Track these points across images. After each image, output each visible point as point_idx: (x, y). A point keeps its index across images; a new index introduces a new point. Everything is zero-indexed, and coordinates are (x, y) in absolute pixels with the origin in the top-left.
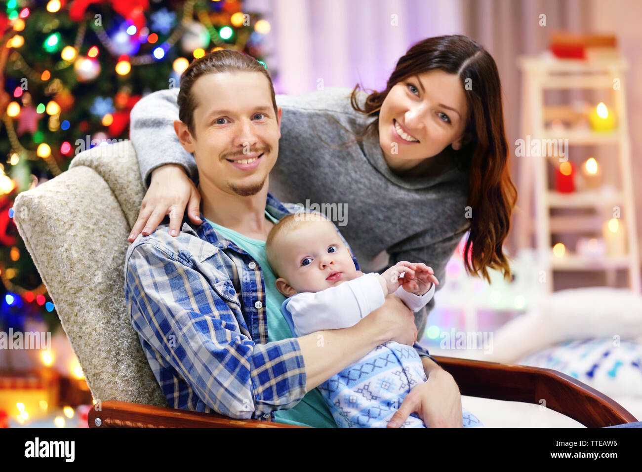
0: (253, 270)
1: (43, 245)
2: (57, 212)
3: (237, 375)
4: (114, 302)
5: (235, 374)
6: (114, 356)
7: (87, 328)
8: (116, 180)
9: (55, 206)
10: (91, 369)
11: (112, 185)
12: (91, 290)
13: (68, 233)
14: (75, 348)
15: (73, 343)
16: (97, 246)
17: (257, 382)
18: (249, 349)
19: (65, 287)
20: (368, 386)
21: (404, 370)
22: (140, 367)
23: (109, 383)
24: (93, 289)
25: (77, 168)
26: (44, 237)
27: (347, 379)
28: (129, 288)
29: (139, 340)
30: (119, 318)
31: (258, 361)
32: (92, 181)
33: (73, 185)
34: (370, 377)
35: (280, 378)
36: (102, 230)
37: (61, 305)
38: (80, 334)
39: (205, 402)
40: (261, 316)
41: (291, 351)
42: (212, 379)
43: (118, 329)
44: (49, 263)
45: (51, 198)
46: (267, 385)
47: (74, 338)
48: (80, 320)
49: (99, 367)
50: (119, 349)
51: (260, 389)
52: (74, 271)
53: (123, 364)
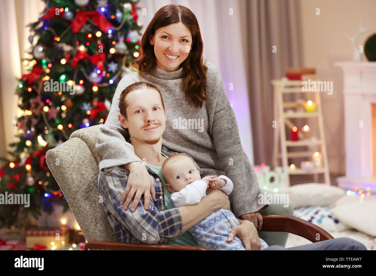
0: (158, 182)
1: (60, 173)
2: (65, 158)
3: (152, 224)
4: (93, 197)
5: (150, 224)
6: (95, 221)
7: (82, 209)
8: (91, 143)
9: (64, 155)
10: (84, 227)
11: (89, 145)
12: (83, 192)
13: (71, 167)
14: (76, 219)
15: (75, 216)
16: (84, 172)
17: (161, 228)
18: (156, 213)
19: (71, 191)
20: (214, 229)
21: (229, 221)
22: (106, 225)
23: (93, 233)
24: (83, 191)
25: (73, 138)
26: (60, 169)
27: (204, 228)
28: (100, 187)
29: (105, 213)
30: (96, 204)
31: (161, 218)
32: (80, 144)
33: (72, 145)
34: (214, 225)
35: (171, 226)
36: (86, 165)
37: (69, 199)
38: (79, 212)
39: (137, 238)
40: (162, 202)
41: (176, 214)
42: (140, 227)
43: (96, 209)
44: (63, 181)
45: (62, 151)
46: (165, 229)
47: (76, 214)
48: (78, 205)
49: (88, 226)
50: (96, 217)
51: (162, 231)
52: (74, 184)
53: (99, 224)
